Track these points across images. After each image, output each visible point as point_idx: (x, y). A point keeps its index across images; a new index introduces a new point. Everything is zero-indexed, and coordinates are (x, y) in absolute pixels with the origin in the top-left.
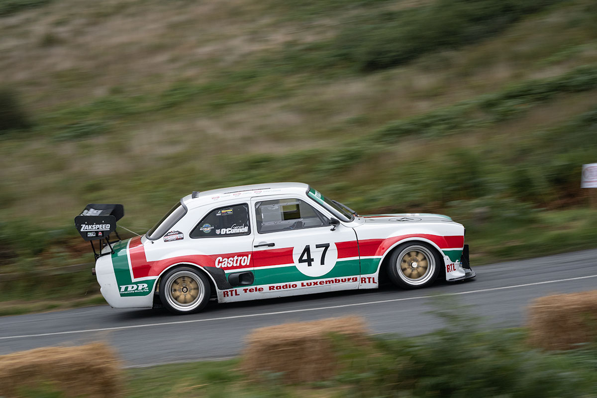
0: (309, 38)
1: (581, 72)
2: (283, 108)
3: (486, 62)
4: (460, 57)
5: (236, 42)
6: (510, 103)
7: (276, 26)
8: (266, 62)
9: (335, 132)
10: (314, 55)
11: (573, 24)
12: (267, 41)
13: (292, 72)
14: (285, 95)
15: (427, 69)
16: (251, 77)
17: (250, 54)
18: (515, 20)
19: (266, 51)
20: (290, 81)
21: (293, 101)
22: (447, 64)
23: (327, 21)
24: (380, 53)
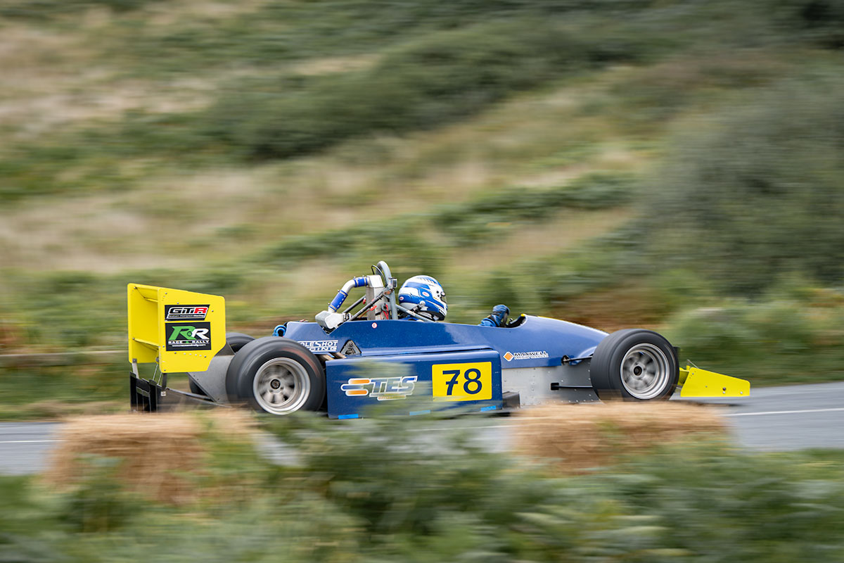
0: (166, 106)
1: (598, 179)
2: (116, 206)
3: (449, 158)
4: (407, 148)
5: (46, 104)
6: (481, 220)
7: (113, 83)
8: (92, 137)
9: (198, 246)
10: (172, 131)
11: (590, 110)
12: (96, 105)
13: (136, 154)
14: (122, 185)
15: (352, 163)
16: (66, 157)
17: (68, 123)
18: (497, 98)
19: (95, 121)
20: (130, 168)
21: (133, 197)
22: (384, 157)
23: (196, 83)
24: (277, 134)
